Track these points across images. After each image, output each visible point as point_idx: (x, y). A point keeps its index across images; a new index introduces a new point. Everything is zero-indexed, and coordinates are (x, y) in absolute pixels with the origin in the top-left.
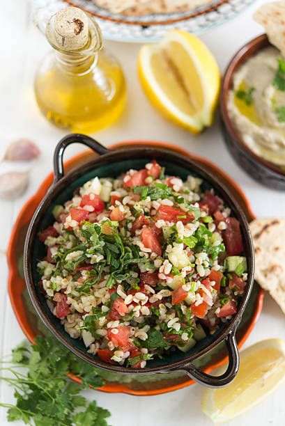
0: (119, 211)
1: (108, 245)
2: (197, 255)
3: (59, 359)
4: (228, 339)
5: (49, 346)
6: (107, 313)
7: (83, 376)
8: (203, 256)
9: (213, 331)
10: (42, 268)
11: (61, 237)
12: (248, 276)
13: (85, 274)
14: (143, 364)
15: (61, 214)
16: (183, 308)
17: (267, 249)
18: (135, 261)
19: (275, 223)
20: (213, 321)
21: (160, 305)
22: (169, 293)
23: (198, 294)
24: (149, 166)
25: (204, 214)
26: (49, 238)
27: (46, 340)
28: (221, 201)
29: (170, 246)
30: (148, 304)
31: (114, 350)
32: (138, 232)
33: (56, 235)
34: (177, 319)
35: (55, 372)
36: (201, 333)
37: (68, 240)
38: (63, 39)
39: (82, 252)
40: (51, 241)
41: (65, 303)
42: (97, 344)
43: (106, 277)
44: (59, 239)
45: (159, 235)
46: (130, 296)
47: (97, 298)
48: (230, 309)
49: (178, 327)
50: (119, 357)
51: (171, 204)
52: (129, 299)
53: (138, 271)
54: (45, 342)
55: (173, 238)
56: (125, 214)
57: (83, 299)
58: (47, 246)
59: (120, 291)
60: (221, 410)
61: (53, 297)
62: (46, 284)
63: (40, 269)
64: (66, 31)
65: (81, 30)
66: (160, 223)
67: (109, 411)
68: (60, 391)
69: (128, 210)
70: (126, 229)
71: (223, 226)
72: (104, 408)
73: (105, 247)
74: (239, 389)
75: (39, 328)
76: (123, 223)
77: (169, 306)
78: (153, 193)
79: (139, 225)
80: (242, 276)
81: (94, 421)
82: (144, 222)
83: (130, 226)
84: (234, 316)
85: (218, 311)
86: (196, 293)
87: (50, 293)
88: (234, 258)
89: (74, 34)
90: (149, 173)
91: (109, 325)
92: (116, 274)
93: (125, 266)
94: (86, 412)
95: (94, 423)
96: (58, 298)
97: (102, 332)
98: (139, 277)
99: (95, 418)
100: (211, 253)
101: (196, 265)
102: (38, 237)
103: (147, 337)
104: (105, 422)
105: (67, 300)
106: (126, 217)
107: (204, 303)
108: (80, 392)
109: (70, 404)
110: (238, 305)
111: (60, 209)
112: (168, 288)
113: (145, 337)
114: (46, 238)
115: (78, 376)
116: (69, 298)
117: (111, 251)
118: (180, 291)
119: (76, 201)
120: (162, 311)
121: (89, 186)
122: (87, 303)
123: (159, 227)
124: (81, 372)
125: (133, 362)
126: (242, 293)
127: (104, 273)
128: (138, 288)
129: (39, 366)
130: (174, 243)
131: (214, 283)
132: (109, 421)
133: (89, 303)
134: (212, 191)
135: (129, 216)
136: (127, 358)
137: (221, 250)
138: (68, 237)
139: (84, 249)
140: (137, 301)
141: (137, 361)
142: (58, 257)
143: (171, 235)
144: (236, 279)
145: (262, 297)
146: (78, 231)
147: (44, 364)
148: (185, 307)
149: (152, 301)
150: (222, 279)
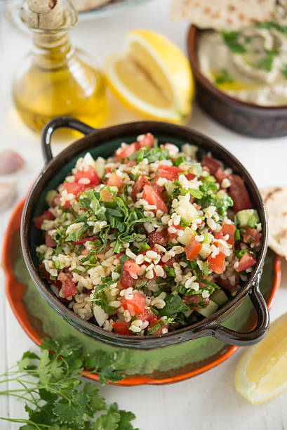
0: (117, 176)
1: (110, 210)
2: (205, 210)
3: (72, 352)
4: (253, 291)
5: (58, 345)
6: (118, 279)
7: (99, 370)
8: (211, 210)
9: (234, 292)
10: (42, 252)
11: (57, 219)
12: (262, 226)
13: (89, 245)
14: (165, 331)
15: (54, 198)
16: (199, 263)
17: (275, 215)
18: (140, 221)
19: (278, 190)
20: (233, 279)
21: (175, 264)
22: (182, 250)
23: (213, 245)
24: (141, 138)
25: (206, 174)
26: (46, 221)
27: (54, 340)
28: (220, 163)
29: (175, 201)
30: (161, 263)
31: (131, 321)
32: (139, 195)
33: (53, 218)
34: (195, 278)
35: (68, 372)
36: (222, 296)
37: (67, 219)
38: (38, 18)
39: (83, 223)
40: (47, 224)
41: (71, 281)
42: (111, 320)
43: (112, 245)
44: (56, 222)
45: (162, 192)
46: (141, 256)
47: (105, 268)
48: (250, 260)
49: (196, 287)
50: (138, 326)
51: (169, 164)
52: (139, 259)
53: (145, 232)
54: (54, 342)
55: (177, 192)
56: (124, 179)
57: (90, 272)
58: (45, 231)
59: (129, 253)
60: (257, 384)
61: (57, 277)
62: (47, 264)
63: (39, 254)
64: (41, 6)
65: (55, 4)
66: (161, 181)
67: (133, 412)
68: (76, 391)
69: (126, 175)
70: (127, 194)
71: (227, 183)
72: (127, 411)
73: (107, 213)
74: (272, 359)
75: (45, 331)
76: (122, 189)
77: (184, 265)
78: (149, 155)
79: (139, 187)
80: (256, 228)
81: (118, 423)
82: (144, 183)
83: (130, 190)
84: (254, 267)
85: (237, 264)
86: (211, 244)
87: (53, 273)
88: (244, 211)
89: (49, 9)
90: (142, 143)
91: (122, 293)
92: (122, 237)
93: (130, 227)
94: (108, 415)
95: (118, 425)
96: (63, 277)
97: (115, 304)
98: (147, 237)
99: (119, 420)
100: (219, 207)
101: (206, 219)
102: (34, 223)
103: (164, 304)
104: (130, 426)
105: (72, 277)
106: (125, 182)
107: (221, 255)
108: (99, 393)
109: (88, 409)
110: (257, 256)
111: (53, 193)
112: (180, 244)
113: (162, 304)
114: (42, 222)
115: (95, 371)
116: (75, 275)
117: (113, 216)
118: (193, 244)
119: (70, 179)
120: (177, 270)
121: (82, 162)
122: (95, 276)
123: (161, 185)
124: (97, 367)
125: (154, 330)
126: (258, 244)
127: (109, 241)
128: (148, 247)
129: (50, 368)
130: (179, 197)
131: (227, 237)
132: (134, 424)
133: (97, 274)
134: (209, 155)
135: (128, 181)
136: (147, 328)
137: (229, 205)
138: (66, 215)
139: (85, 220)
140: (149, 261)
141: (157, 328)
142: (58, 235)
143: (175, 189)
144: (250, 231)
145: (278, 263)
146: (76, 203)
147: (55, 364)
148: (201, 262)
149: (165, 260)
150: (235, 233)
